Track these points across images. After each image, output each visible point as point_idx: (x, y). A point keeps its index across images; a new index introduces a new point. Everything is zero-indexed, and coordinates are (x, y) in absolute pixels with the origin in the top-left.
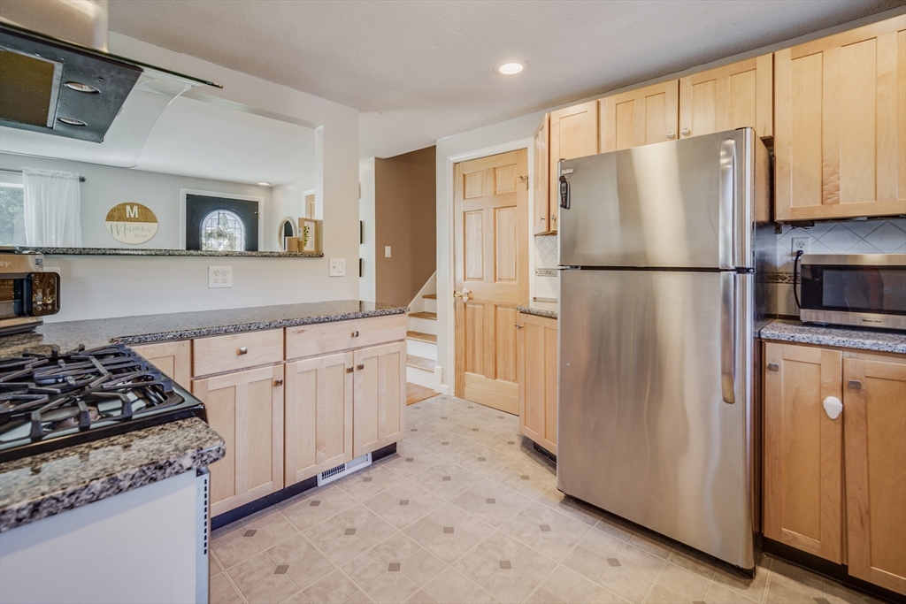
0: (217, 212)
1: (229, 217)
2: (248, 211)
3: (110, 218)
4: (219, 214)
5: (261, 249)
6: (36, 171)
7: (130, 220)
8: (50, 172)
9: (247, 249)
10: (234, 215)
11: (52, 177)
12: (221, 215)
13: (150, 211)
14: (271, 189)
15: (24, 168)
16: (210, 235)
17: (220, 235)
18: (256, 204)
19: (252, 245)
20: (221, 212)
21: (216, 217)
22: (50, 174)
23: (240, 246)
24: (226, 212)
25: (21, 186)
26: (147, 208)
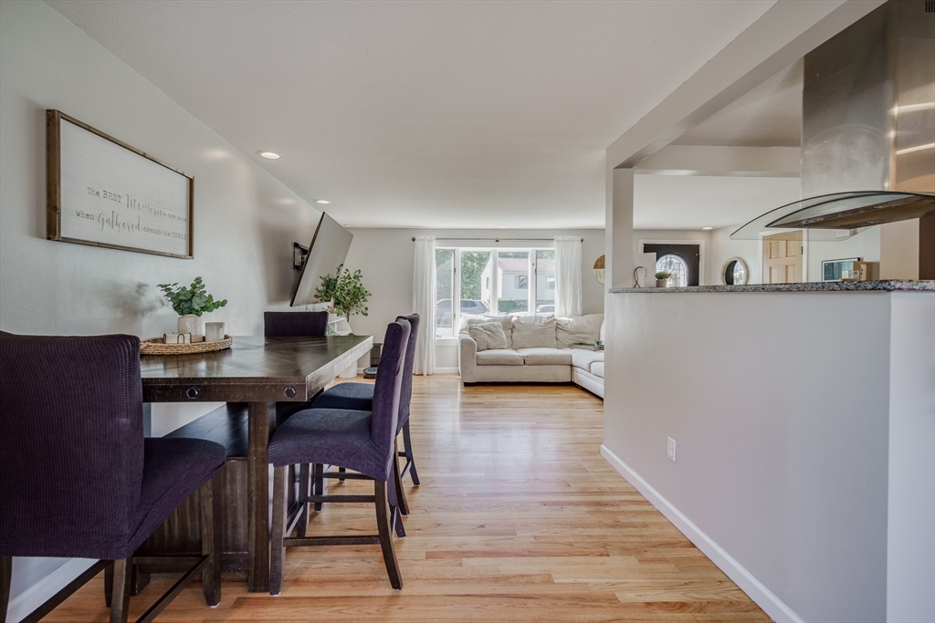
1: (674, 261)
2: (690, 254)
3: (596, 267)
4: (667, 258)
5: (702, 283)
6: (560, 238)
8: (567, 238)
9: (690, 285)
10: (678, 258)
11: (568, 241)
14: (711, 232)
15: (555, 237)
18: (697, 247)
19: (694, 280)
20: (669, 256)
23: (683, 283)
24: (673, 256)
25: (553, 249)
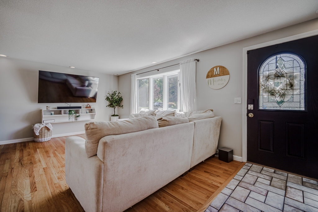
0: (275, 57)
4: (276, 58)
6: (182, 62)
7: (216, 76)
11: (187, 63)
12: (278, 59)
13: (226, 69)
16: (268, 78)
17: (278, 76)
20: (278, 56)
21: (274, 61)
22: (186, 62)
24: (282, 55)
26: (224, 67)
